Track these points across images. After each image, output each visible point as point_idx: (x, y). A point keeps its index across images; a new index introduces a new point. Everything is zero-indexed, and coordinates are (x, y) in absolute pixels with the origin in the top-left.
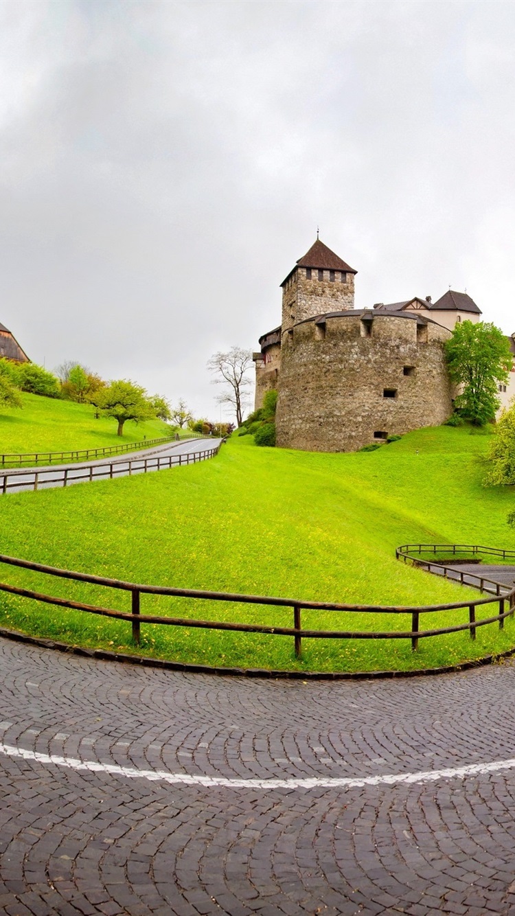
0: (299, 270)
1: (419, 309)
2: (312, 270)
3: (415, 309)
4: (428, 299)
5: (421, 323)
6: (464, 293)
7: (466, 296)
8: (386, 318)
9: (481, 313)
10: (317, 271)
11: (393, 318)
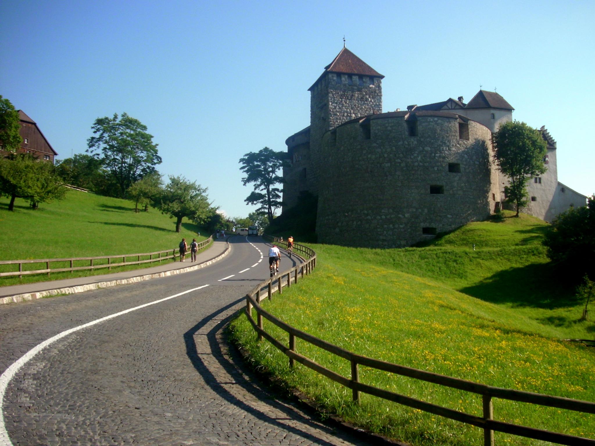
0: (330, 76)
1: (454, 109)
2: (342, 76)
3: (449, 109)
4: (460, 98)
5: (462, 122)
6: (494, 91)
7: (496, 94)
8: (429, 118)
9: (514, 110)
10: (346, 76)
11: (436, 119)
